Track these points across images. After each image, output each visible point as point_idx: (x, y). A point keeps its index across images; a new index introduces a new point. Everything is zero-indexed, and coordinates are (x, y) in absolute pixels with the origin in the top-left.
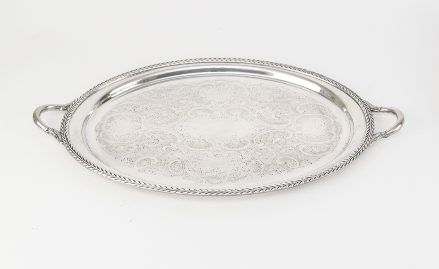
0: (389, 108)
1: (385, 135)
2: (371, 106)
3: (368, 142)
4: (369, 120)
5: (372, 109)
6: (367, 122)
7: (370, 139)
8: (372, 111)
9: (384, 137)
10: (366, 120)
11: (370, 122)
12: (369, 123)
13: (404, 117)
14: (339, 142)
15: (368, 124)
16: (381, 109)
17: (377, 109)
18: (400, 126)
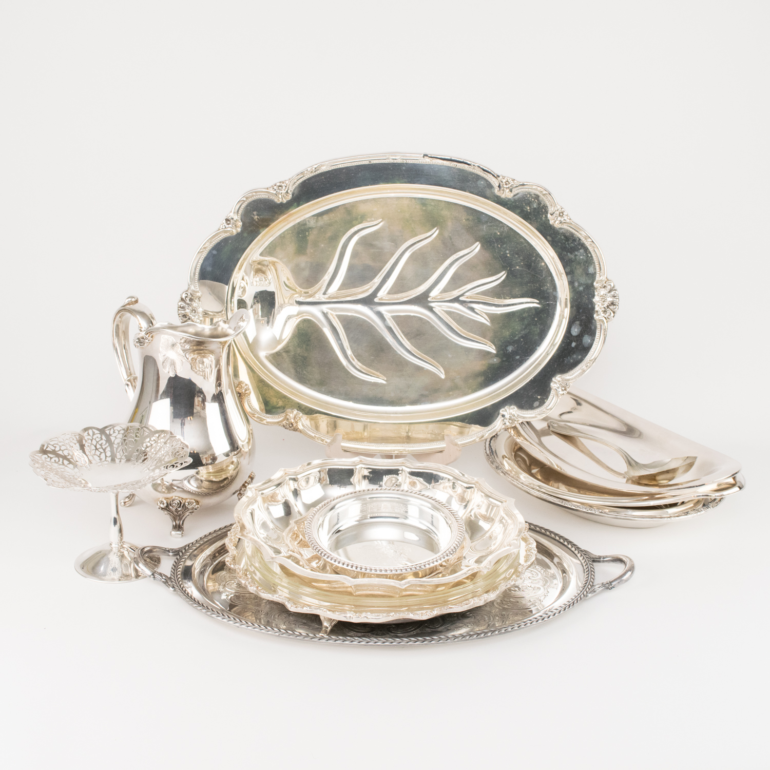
0: (613, 556)
1: (609, 586)
2: (592, 556)
3: (585, 593)
4: (587, 569)
5: (593, 558)
6: (585, 572)
7: (588, 589)
8: (594, 561)
9: (608, 588)
10: (584, 570)
11: (590, 573)
12: (588, 573)
13: (633, 565)
14: (547, 597)
15: (586, 574)
16: (604, 558)
17: (600, 558)
18: (629, 573)
